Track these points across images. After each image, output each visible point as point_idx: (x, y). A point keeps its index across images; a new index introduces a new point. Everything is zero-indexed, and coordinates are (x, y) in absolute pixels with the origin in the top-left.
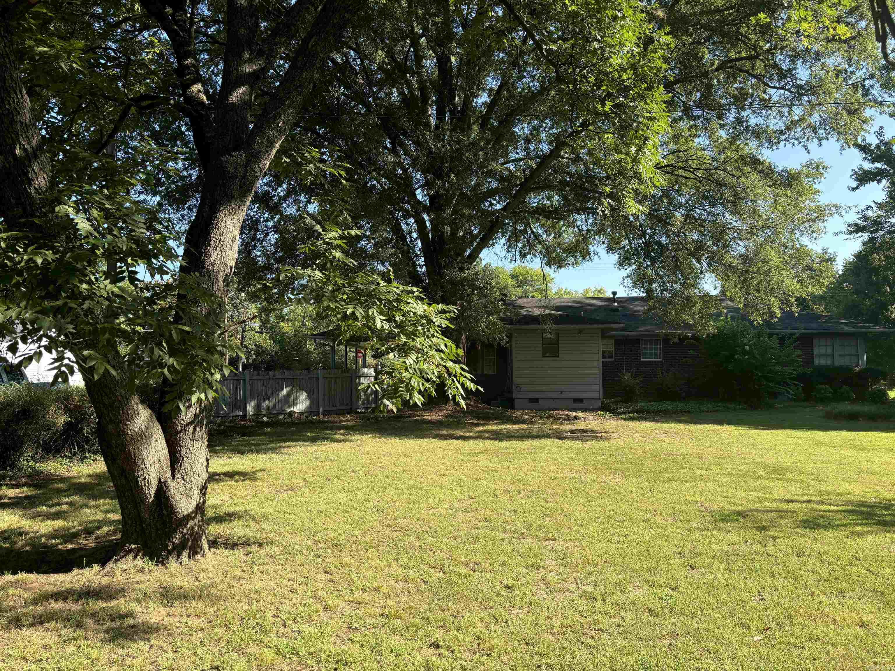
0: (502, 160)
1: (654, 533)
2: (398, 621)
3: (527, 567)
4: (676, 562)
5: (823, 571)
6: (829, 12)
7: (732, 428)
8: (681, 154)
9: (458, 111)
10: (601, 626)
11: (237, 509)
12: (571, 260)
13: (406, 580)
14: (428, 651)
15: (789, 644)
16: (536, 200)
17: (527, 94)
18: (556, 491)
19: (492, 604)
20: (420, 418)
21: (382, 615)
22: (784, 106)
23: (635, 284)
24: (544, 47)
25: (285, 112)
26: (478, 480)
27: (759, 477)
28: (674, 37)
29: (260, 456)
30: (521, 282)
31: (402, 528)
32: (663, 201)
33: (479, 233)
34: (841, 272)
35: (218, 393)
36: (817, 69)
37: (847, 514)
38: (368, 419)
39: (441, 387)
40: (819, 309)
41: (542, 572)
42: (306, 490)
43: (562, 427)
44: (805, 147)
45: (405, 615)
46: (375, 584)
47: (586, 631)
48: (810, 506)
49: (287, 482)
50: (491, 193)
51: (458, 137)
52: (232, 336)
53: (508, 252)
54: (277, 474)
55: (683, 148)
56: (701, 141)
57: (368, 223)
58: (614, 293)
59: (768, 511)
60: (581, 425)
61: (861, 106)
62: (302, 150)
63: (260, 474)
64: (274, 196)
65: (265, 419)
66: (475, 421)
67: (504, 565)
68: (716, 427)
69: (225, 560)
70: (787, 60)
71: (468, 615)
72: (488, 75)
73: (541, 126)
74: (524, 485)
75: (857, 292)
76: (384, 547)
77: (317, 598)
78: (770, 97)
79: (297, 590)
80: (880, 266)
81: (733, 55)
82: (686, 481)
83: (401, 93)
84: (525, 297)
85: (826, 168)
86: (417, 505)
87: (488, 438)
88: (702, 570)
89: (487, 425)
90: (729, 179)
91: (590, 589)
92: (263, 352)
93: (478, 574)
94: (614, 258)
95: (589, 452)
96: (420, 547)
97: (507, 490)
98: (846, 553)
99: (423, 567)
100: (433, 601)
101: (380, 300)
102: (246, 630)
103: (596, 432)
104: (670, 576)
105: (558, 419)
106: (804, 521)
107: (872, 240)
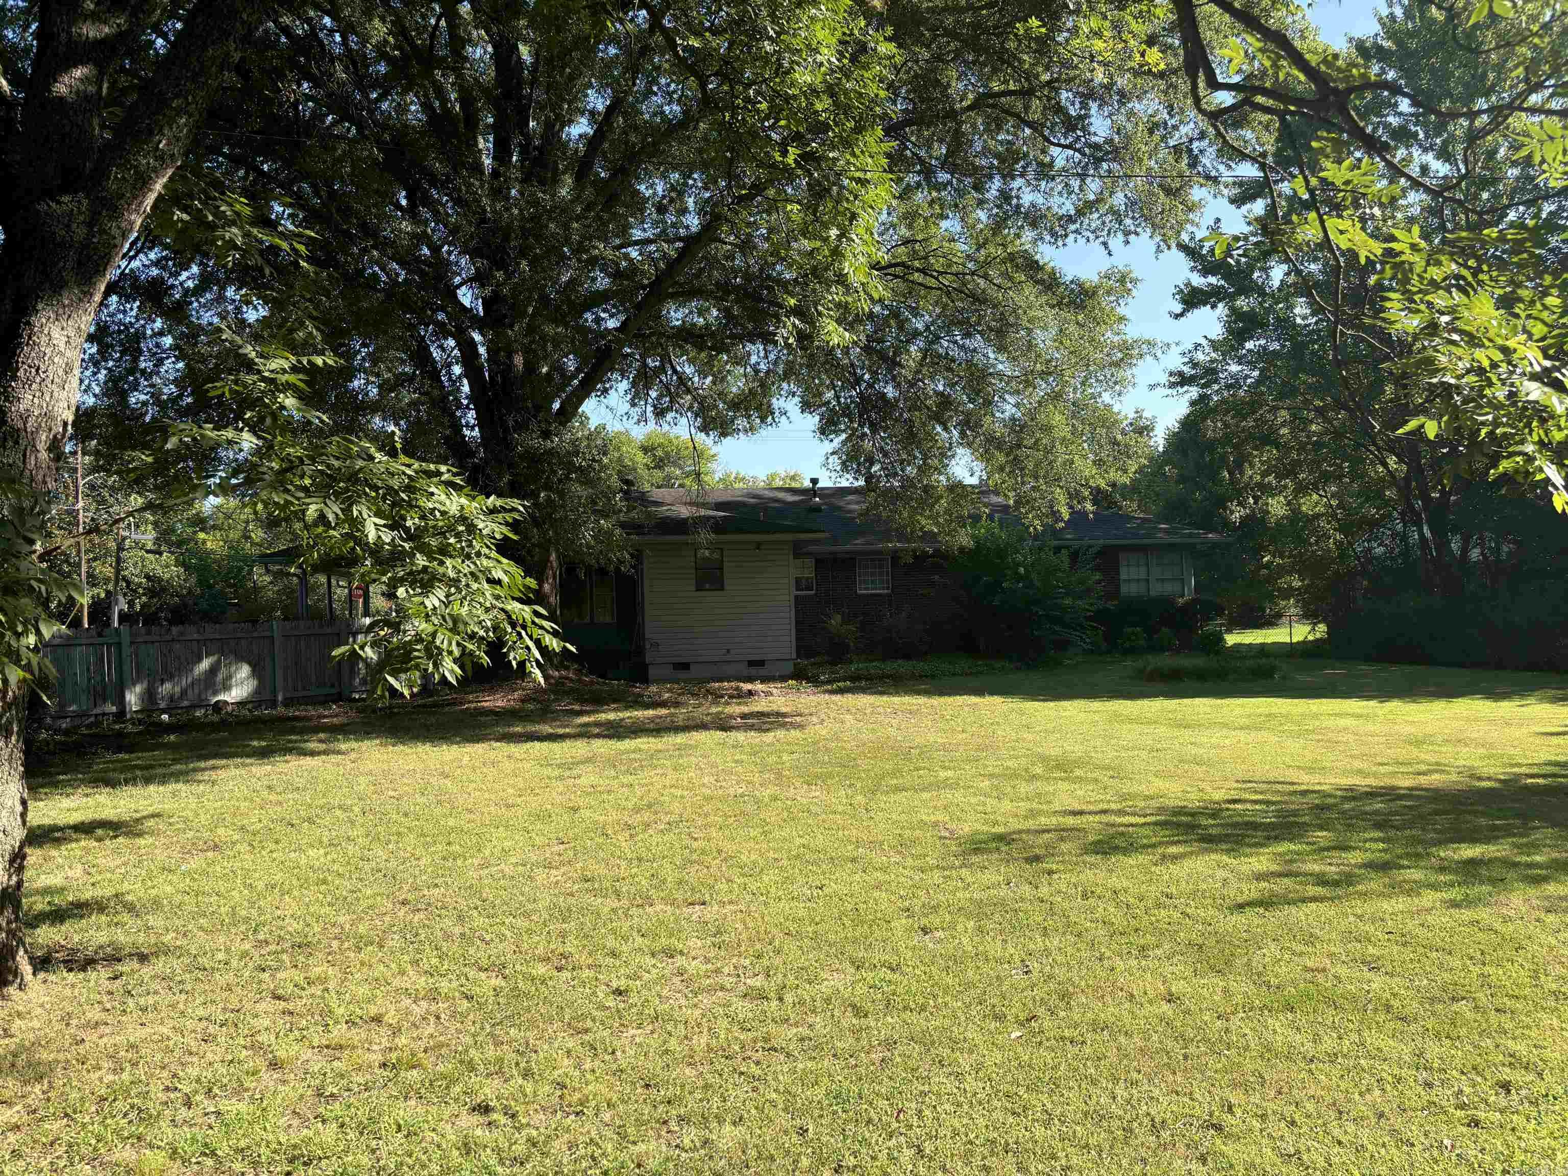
0: (618, 242)
1: (867, 878)
2: (415, 1072)
3: (653, 955)
4: (901, 923)
5: (1118, 919)
6: (1134, 26)
7: (997, 700)
8: (917, 246)
9: (535, 148)
10: (774, 1043)
11: (98, 893)
12: (741, 423)
13: (433, 995)
14: (469, 1121)
15: (1063, 1038)
16: (680, 315)
17: (658, 125)
18: (711, 819)
19: (589, 1024)
20: (473, 705)
21: (384, 1065)
22: (1073, 175)
23: (845, 467)
24: (679, 42)
25: (171, 122)
26: (575, 810)
27: (1034, 777)
28: (900, 46)
29: (152, 788)
30: (661, 460)
31: (429, 904)
32: (889, 326)
33: (578, 370)
34: (1161, 449)
35: (32, 673)
36: (1121, 119)
37: (1158, 828)
38: (374, 711)
39: (496, 648)
40: (1130, 506)
41: (680, 961)
42: (243, 847)
43: (729, 710)
44: (1105, 244)
45: (428, 1061)
46: (373, 1010)
47: (749, 1053)
48: (1105, 818)
49: (206, 835)
50: (598, 299)
51: (533, 194)
52: (95, 559)
53: (633, 405)
54: (186, 820)
55: (920, 237)
56: (951, 225)
57: (364, 345)
58: (814, 481)
59: (1044, 831)
60: (760, 705)
61: (1187, 183)
62: (215, 199)
63: (151, 823)
64: (173, 287)
65: (165, 717)
66: (577, 707)
67: (614, 954)
68: (974, 699)
69: (68, 992)
70: (1077, 100)
71: (546, 1047)
72: (590, 86)
73: (685, 184)
74: (656, 813)
75: (1182, 479)
76: (394, 941)
77: (256, 1047)
78: (1052, 161)
79: (215, 1037)
80: (1216, 440)
81: (996, 86)
82: (923, 790)
83: (426, 107)
84: (667, 486)
85: (1135, 281)
86: (459, 862)
87: (598, 736)
88: (939, 934)
89: (598, 712)
90: (992, 292)
91: (758, 982)
92: (163, 590)
93: (566, 975)
94: (812, 421)
95: (770, 749)
96: (463, 935)
97: (626, 824)
98: (1153, 888)
99: (467, 969)
100: (482, 1028)
101: (375, 488)
102: (109, 1121)
103: (784, 715)
104: (888, 948)
105: (722, 697)
106: (1096, 843)
107: (1203, 398)
